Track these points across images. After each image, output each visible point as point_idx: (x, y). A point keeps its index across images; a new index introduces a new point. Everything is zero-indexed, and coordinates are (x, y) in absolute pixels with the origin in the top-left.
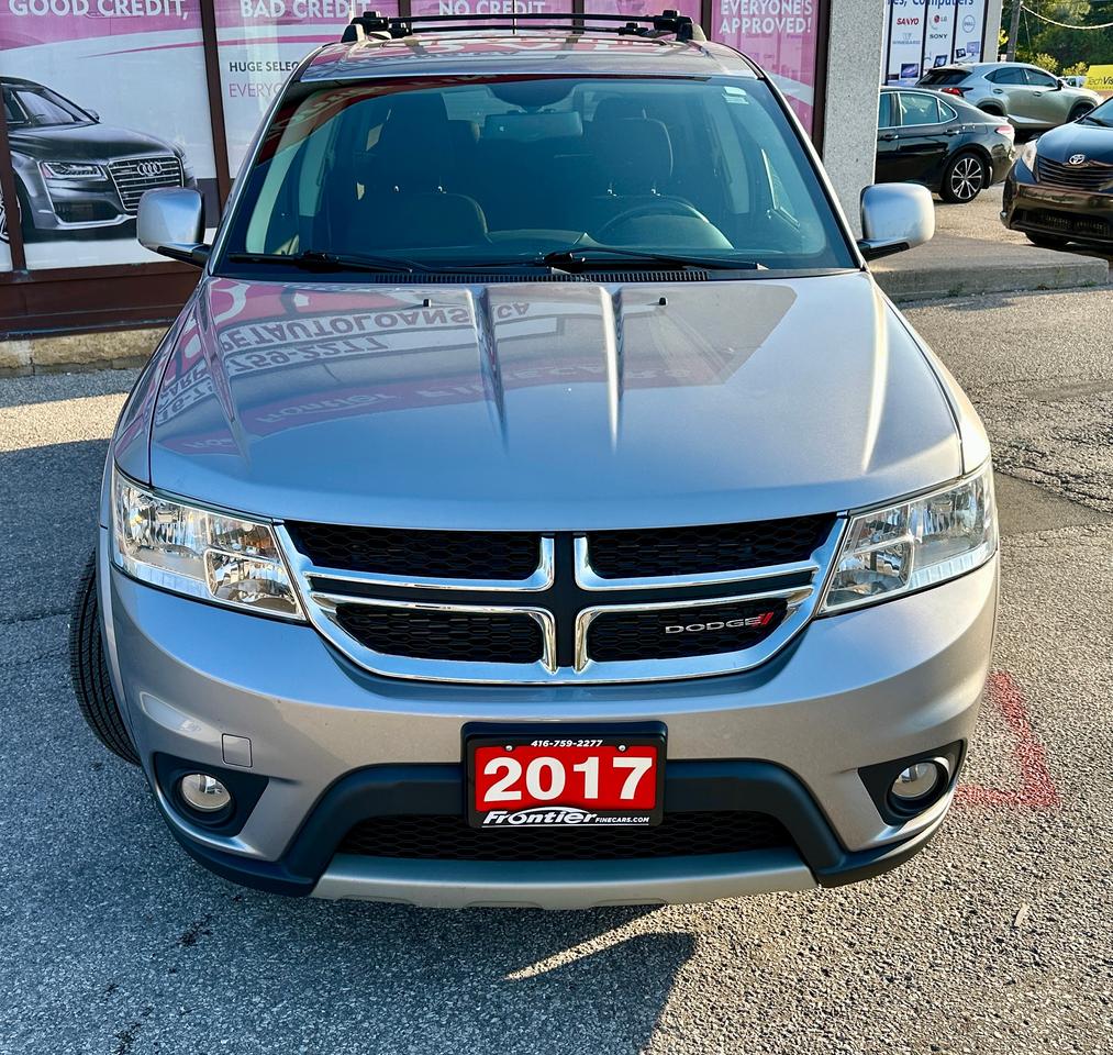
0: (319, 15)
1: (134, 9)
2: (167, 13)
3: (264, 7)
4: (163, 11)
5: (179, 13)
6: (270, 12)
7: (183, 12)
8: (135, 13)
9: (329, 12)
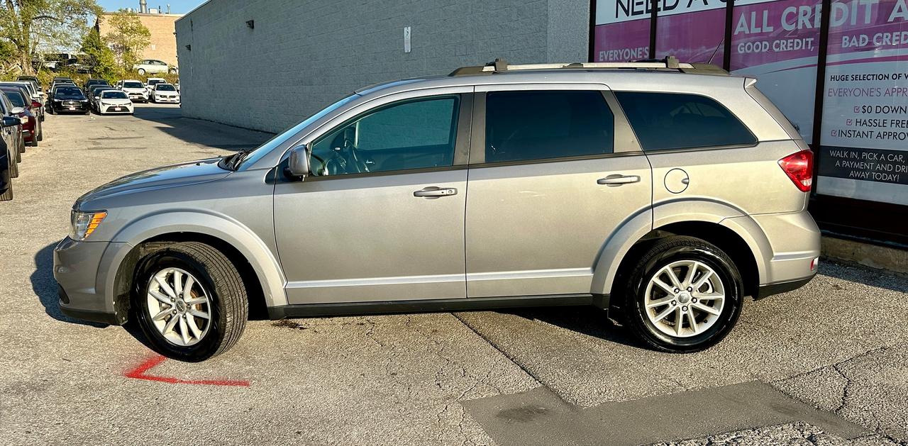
0: (889, 43)
1: (788, 47)
2: (804, 48)
3: (855, 40)
4: (802, 47)
5: (809, 48)
6: (858, 44)
7: (811, 47)
8: (789, 49)
9: (896, 40)
